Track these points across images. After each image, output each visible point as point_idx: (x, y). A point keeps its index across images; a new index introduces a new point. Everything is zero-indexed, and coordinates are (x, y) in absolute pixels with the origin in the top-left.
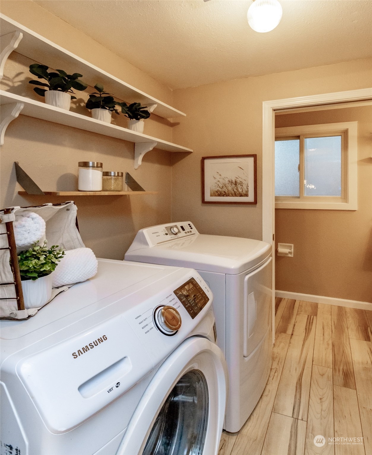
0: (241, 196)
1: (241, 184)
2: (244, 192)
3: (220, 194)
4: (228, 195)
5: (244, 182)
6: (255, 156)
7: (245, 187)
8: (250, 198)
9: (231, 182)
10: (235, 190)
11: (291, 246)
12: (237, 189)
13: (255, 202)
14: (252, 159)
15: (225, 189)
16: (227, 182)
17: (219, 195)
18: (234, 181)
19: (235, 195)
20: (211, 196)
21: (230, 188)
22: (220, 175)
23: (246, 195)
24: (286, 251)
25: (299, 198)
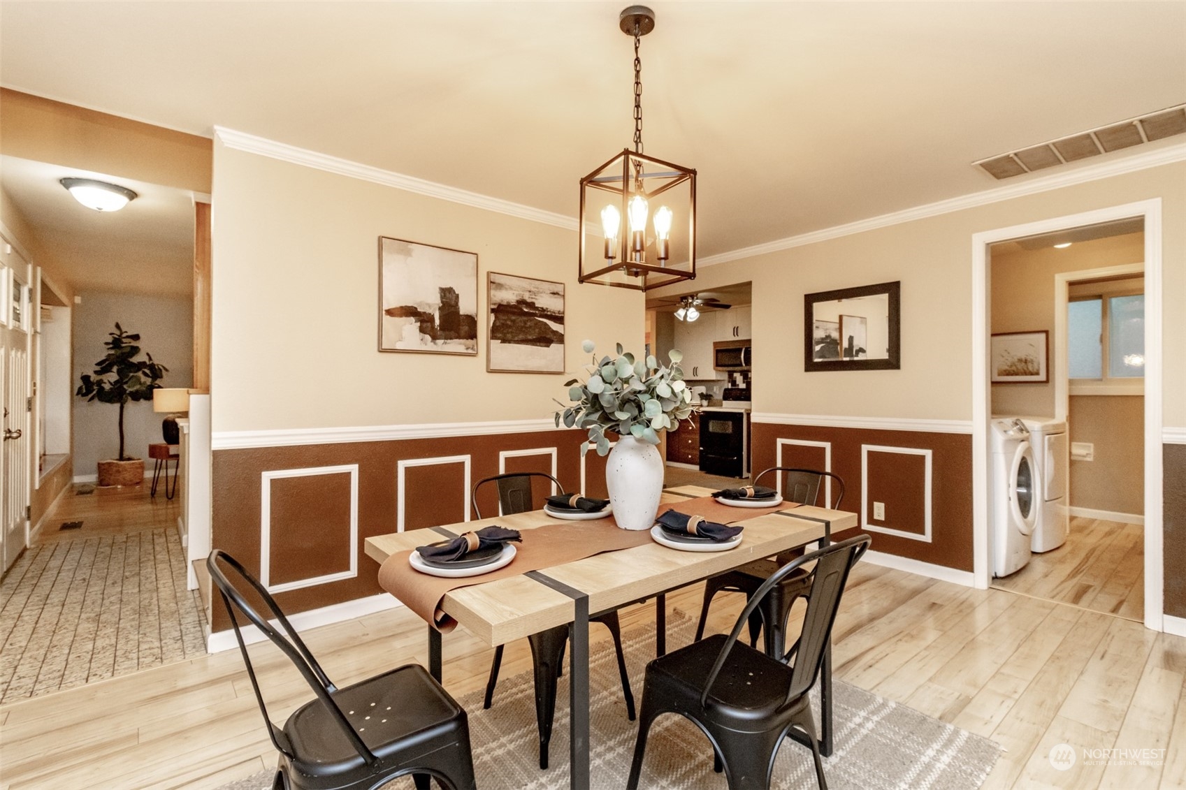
0: (1032, 374)
1: (1032, 362)
2: (1035, 371)
3: (1008, 373)
4: (1017, 374)
5: (1034, 359)
6: (1047, 332)
7: (1035, 364)
8: (1042, 377)
9: (1020, 360)
10: (1025, 369)
11: (1090, 447)
12: (1028, 368)
13: (1047, 381)
14: (1043, 336)
15: (1014, 368)
16: (1016, 360)
17: (1008, 375)
18: (1024, 359)
19: (1025, 373)
20: (999, 375)
21: (1019, 367)
22: (1009, 353)
23: (1037, 374)
24: (1083, 452)
25: (1101, 380)
